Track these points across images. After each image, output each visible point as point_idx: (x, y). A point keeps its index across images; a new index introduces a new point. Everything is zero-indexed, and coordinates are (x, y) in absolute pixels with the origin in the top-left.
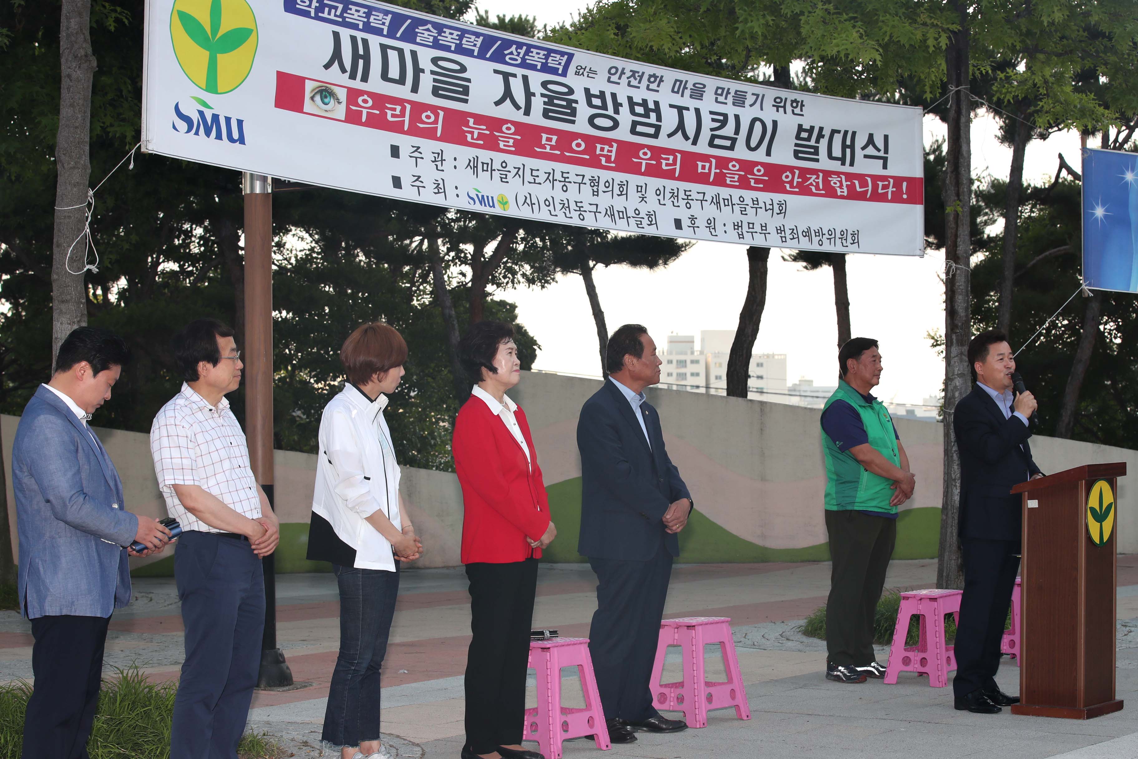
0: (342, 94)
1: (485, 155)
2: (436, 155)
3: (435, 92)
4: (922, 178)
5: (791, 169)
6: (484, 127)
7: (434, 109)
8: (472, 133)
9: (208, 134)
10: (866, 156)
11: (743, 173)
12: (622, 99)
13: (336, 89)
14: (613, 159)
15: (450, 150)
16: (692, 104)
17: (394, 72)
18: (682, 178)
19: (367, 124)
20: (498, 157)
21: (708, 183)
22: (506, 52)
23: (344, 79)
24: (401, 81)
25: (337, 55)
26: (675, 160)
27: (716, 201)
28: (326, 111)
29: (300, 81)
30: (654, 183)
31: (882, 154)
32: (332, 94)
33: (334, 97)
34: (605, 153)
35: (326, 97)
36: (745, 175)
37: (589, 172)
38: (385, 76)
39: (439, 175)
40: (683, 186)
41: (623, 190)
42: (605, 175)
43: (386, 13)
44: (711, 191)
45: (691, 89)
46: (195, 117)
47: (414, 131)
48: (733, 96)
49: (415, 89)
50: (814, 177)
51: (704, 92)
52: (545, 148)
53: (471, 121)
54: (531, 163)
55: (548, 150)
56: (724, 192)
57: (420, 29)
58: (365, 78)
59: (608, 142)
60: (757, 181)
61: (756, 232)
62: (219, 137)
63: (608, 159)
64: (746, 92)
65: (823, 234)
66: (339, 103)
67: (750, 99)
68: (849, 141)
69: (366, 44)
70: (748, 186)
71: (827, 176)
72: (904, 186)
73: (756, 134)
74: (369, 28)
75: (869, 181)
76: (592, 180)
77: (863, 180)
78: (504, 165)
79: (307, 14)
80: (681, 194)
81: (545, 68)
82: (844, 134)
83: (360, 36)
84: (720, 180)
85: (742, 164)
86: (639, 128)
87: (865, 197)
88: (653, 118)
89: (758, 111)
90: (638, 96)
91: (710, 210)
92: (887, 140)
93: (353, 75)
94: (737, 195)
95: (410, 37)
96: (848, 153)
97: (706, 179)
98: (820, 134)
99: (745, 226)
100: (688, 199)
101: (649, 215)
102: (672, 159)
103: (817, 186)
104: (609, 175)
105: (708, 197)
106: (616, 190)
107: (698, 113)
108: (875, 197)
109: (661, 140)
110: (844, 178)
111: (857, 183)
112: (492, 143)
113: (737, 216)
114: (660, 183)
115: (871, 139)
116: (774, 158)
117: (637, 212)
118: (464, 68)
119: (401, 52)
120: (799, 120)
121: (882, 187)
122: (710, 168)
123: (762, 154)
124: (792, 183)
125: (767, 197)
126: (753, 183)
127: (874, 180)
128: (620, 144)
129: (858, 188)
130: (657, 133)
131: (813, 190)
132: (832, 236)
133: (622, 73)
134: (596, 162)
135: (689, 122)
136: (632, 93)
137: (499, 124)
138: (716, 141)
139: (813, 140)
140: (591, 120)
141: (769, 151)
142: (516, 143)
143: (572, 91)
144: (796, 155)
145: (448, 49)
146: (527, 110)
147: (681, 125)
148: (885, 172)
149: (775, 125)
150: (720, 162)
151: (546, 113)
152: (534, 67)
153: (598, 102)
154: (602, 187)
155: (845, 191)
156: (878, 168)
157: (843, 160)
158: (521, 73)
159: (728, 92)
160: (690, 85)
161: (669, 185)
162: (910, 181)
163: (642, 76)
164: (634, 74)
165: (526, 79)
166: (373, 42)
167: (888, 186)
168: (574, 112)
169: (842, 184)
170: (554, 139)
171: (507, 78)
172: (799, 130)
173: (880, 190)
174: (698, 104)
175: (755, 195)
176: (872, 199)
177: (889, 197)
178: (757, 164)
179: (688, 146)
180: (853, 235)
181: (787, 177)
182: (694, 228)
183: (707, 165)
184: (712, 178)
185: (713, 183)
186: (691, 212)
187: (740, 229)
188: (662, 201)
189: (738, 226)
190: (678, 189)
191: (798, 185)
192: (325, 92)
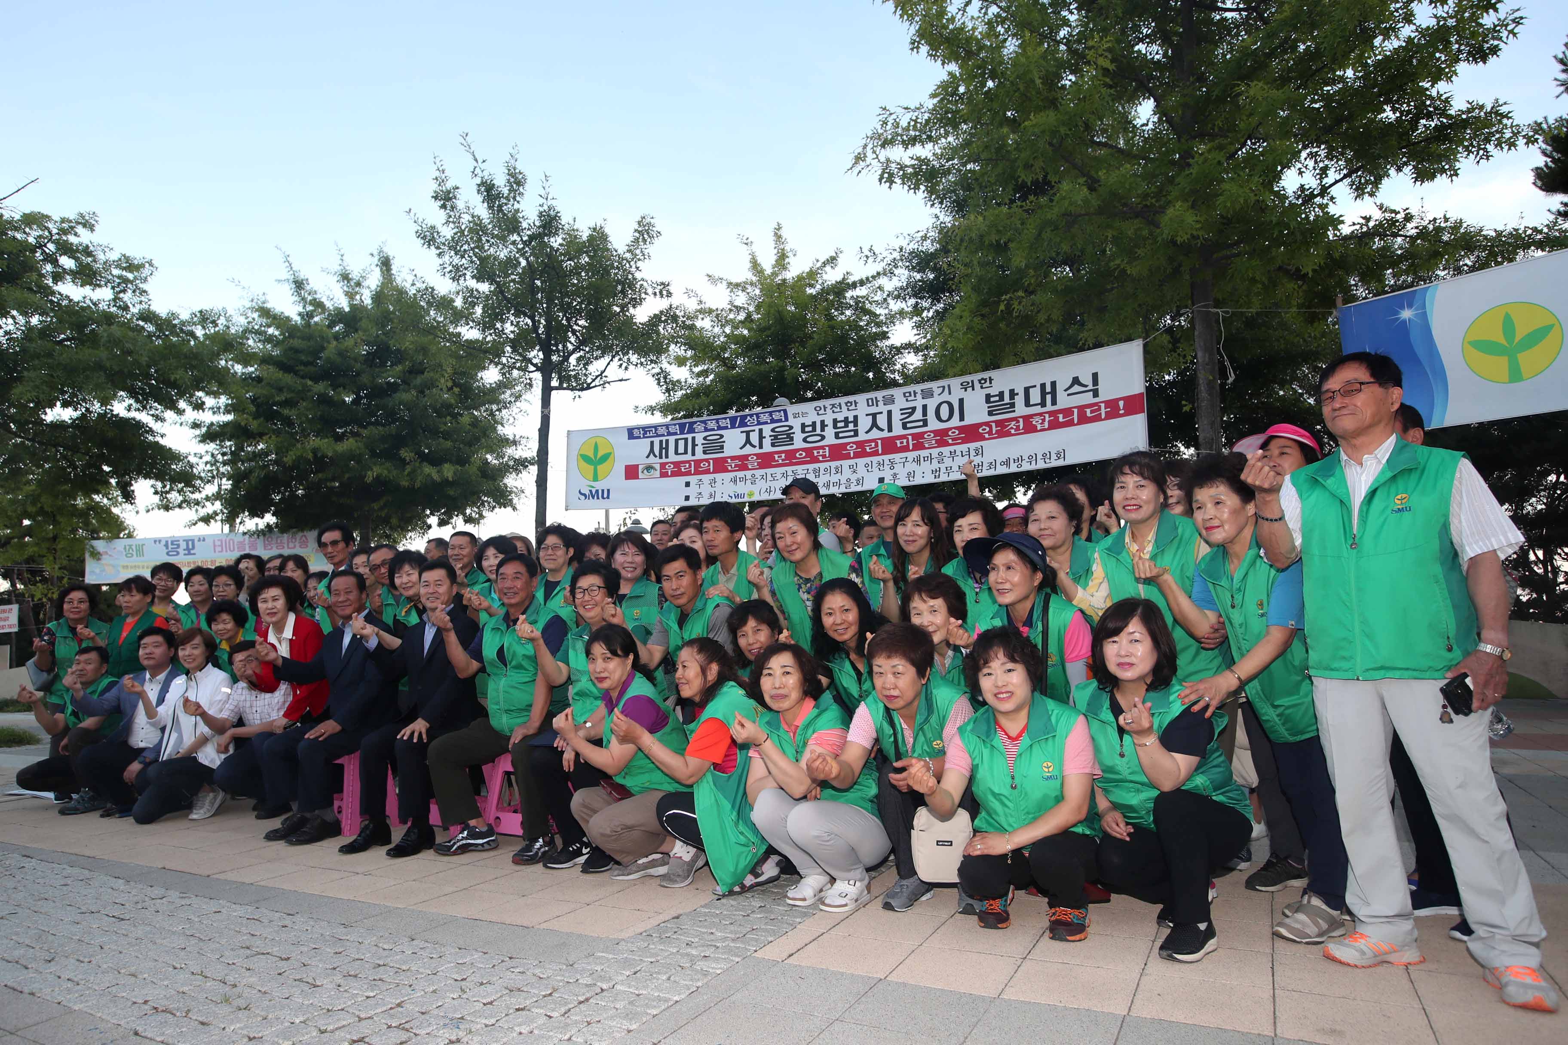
0: (658, 467)
1: (740, 474)
2: (711, 481)
3: (705, 452)
4: (1142, 394)
5: (987, 424)
6: (738, 461)
7: (707, 460)
8: (731, 466)
9: (593, 497)
10: (1069, 395)
11: (939, 438)
12: (829, 422)
13: (653, 465)
14: (827, 455)
15: (719, 476)
16: (884, 409)
17: (681, 449)
18: (884, 453)
19: (671, 476)
20: (748, 474)
21: (908, 451)
22: (746, 421)
23: (658, 460)
24: (686, 452)
25: (652, 450)
26: (877, 445)
27: (918, 461)
29: (636, 467)
30: (861, 461)
31: (1091, 387)
32: (652, 468)
34: (821, 454)
36: (941, 439)
37: (811, 467)
38: (676, 453)
39: (712, 490)
40: (886, 458)
41: (838, 470)
42: (822, 466)
43: (675, 425)
44: (911, 456)
45: (882, 401)
46: (587, 493)
47: (697, 473)
48: (920, 394)
49: (693, 454)
50: (1013, 423)
51: (894, 399)
52: (779, 462)
53: (729, 460)
54: (770, 471)
56: (924, 453)
57: (696, 426)
58: (667, 457)
59: (823, 447)
60: (953, 440)
62: (598, 498)
63: (824, 456)
64: (932, 389)
65: (1022, 460)
67: (937, 391)
68: (1048, 389)
69: (667, 441)
70: (947, 444)
71: (1027, 418)
72: (1121, 403)
73: (945, 412)
74: (669, 434)
75: (1076, 411)
76: (815, 470)
77: (1067, 412)
78: (753, 476)
79: (639, 438)
80: (887, 462)
81: (773, 421)
82: (1043, 386)
83: (664, 439)
84: (919, 446)
85: (936, 432)
86: (841, 435)
87: (1070, 424)
88: (851, 426)
89: (946, 397)
90: (840, 417)
91: (911, 467)
92: (1095, 376)
93: (661, 457)
94: (935, 452)
95: (691, 430)
96: (1049, 397)
97: (905, 449)
98: (1013, 394)
99: (943, 470)
100: (892, 463)
101: (858, 480)
102: (873, 444)
103: (1018, 428)
104: (827, 465)
105: (910, 459)
106: (833, 471)
107: (890, 413)
108: (1084, 420)
109: (862, 437)
110: (1047, 416)
111: (1061, 416)
112: (744, 468)
113: (935, 465)
114: (867, 460)
115: (1076, 381)
116: (968, 421)
117: (848, 480)
118: (722, 436)
119: (686, 440)
120: (987, 391)
121: (1092, 412)
122: (908, 442)
123: (955, 422)
124: (990, 433)
125: (964, 447)
126: (950, 441)
127: (1081, 409)
128: (830, 446)
129: (1061, 419)
130: (856, 434)
131: (1013, 431)
132: (1032, 458)
133: (825, 408)
134: (815, 460)
135: (882, 421)
136: (835, 416)
137: (745, 458)
138: (909, 425)
139: (1007, 400)
140: (805, 440)
141: (962, 418)
142: (759, 464)
143: (791, 428)
144: (990, 413)
145: (713, 430)
146: (761, 447)
147: (874, 425)
148: (1096, 400)
149: (961, 401)
150: (915, 436)
151: (773, 445)
152: (766, 423)
153: (810, 429)
154: (822, 472)
155: (1046, 425)
156: (1088, 399)
157: (1043, 404)
158: (757, 428)
159: (915, 393)
160: (880, 398)
161: (875, 459)
162: (1127, 399)
163: (840, 405)
164: (833, 406)
165: (761, 431)
166: (672, 439)
167: (1099, 409)
168: (792, 439)
169: (1044, 420)
170: (783, 455)
171: (748, 433)
172: (988, 397)
173: (1089, 414)
174: (889, 407)
175: (952, 448)
176: (1078, 424)
177: (1103, 416)
178: (950, 429)
179: (886, 434)
180: (1058, 454)
181: (984, 430)
183: (905, 441)
184: (911, 448)
185: (912, 450)
186: (893, 471)
187: (937, 473)
188: (870, 470)
189: (936, 470)
190: (883, 460)
191: (997, 432)
192: (649, 468)
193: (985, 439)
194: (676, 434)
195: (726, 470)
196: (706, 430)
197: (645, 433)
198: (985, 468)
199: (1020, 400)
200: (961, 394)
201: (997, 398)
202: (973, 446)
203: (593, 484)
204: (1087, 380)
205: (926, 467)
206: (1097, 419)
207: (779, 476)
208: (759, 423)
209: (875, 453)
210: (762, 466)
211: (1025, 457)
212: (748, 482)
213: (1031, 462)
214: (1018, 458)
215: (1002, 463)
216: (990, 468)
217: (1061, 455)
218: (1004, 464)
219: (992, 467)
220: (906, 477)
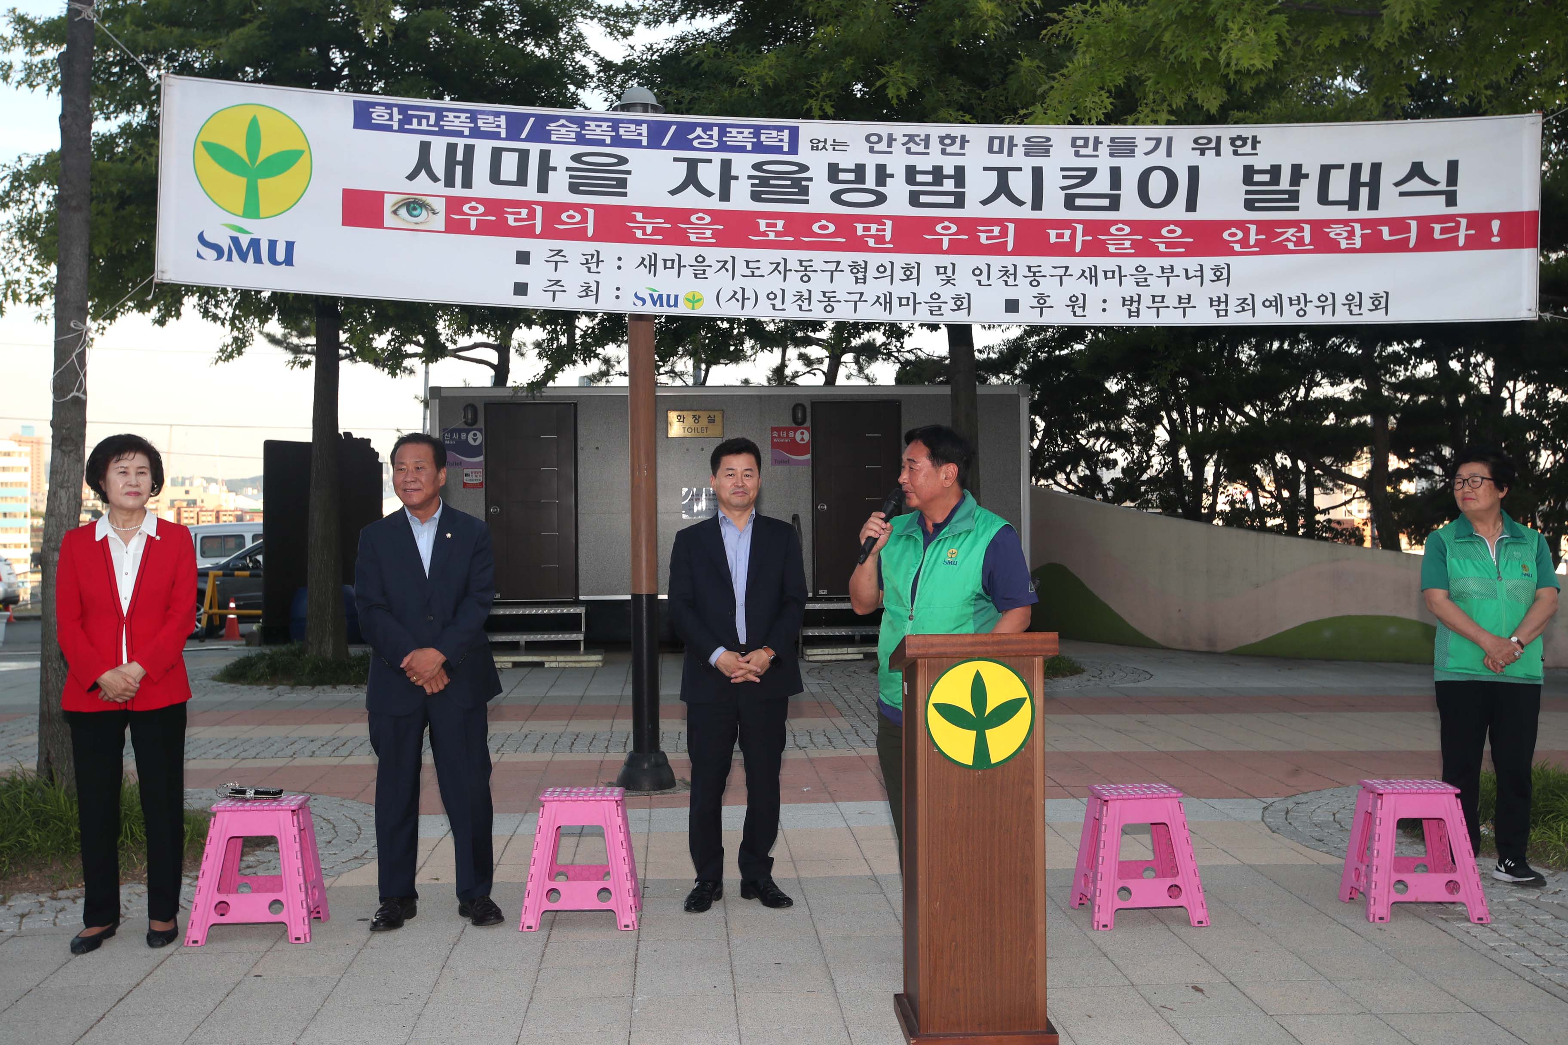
0: (440, 205)
1: (667, 251)
2: (589, 257)
3: (575, 189)
4: (1535, 212)
5: (1241, 225)
6: (662, 221)
7: (580, 208)
8: (644, 229)
9: (243, 257)
10: (1402, 194)
11: (1140, 237)
12: (897, 168)
13: (429, 200)
14: (888, 238)
15: (609, 250)
16: (1027, 162)
17: (510, 174)
18: (1018, 251)
19: (477, 232)
20: (689, 254)
21: (1073, 254)
22: (691, 137)
23: (440, 188)
24: (522, 182)
25: (424, 164)
26: (1004, 233)
27: (1092, 276)
28: (416, 223)
29: (378, 197)
30: (966, 263)
31: (1442, 186)
32: (423, 205)
33: (427, 209)
34: (873, 232)
35: (415, 209)
36: (1145, 240)
37: (847, 258)
38: (496, 179)
39: (591, 279)
40: (1022, 262)
41: (910, 273)
42: (874, 259)
43: (497, 114)
44: (1077, 264)
45: (1024, 145)
46: (225, 244)
47: (549, 233)
48: (1108, 146)
49: (542, 189)
50: (1292, 231)
51: (1051, 146)
52: (768, 236)
53: (639, 216)
54: (743, 254)
55: (772, 236)
56: (1104, 263)
57: (552, 126)
58: (467, 184)
59: (879, 220)
60: (1168, 245)
61: (1167, 307)
62: (258, 260)
63: (880, 239)
64: (1134, 138)
65: (1306, 302)
66: (434, 213)
67: (1143, 146)
68: (1365, 177)
69: (469, 150)
70: (1154, 252)
71: (1319, 226)
72: (1496, 225)
73: (1158, 186)
74: (476, 133)
75: (1414, 225)
76: (854, 266)
77: (1399, 225)
78: (700, 259)
79: (388, 128)
80: (1022, 271)
81: (759, 148)
82: (1356, 169)
83: (461, 142)
84: (1094, 248)
85: (1136, 226)
86: (923, 199)
87: (1401, 246)
88: (949, 185)
89: (1159, 158)
90: (924, 163)
91: (1076, 286)
92: (1453, 167)
93: (450, 182)
94: (1129, 265)
95: (540, 133)
96: (1364, 192)
97: (1066, 250)
98: (1298, 174)
99: (1146, 301)
100: (1035, 276)
101: (957, 299)
102: (997, 230)
103: (1300, 241)
104: (884, 258)
105: (1075, 271)
106: (899, 274)
107: (1037, 173)
108: (1426, 243)
109: (972, 209)
110: (1357, 227)
111: (1385, 230)
112: (677, 237)
113: (1130, 288)
114: (980, 261)
115: (1417, 170)
116: (1203, 213)
117: (935, 297)
118: (623, 161)
119: (524, 156)
120: (1247, 161)
121: (1443, 231)
122: (1073, 236)
123: (1177, 210)
124: (1244, 242)
125: (1192, 263)
126: (1162, 248)
127: (1425, 222)
128: (897, 220)
129: (1386, 236)
130: (960, 201)
131: (1291, 246)
132: (1326, 301)
133: (891, 139)
134: (858, 245)
135: (1021, 185)
136: (912, 160)
137: (684, 214)
138: (1079, 202)
139: (1285, 183)
140: (836, 197)
141: (1191, 205)
142: (715, 233)
143: (804, 168)
144: (1249, 205)
145: (601, 143)
146: (725, 195)
147: (1003, 188)
148: (1451, 210)
149: (1194, 172)
150: (1091, 227)
151: (756, 196)
152: (742, 149)
153: (851, 176)
154: (872, 272)
155: (1358, 243)
156: (1436, 206)
157: (1353, 203)
158: (717, 157)
159: (1097, 141)
160: (1020, 140)
161: (997, 262)
162: (1507, 218)
163: (928, 137)
164: (911, 138)
165: (726, 165)
166: (483, 149)
167: (1457, 228)
168: (805, 191)
169: (1351, 234)
170: (780, 224)
171: (692, 165)
172: (1249, 173)
173: (1437, 235)
174: (1037, 162)
175: (1166, 262)
176: (1417, 249)
177: (1461, 242)
178: (1167, 223)
179: (1026, 212)
180: (1376, 298)
181: (1233, 235)
182: (1042, 309)
183: (1067, 233)
184: (1078, 248)
185: (1082, 254)
186: (1039, 290)
187: (1135, 305)
188: (984, 281)
189: (1132, 301)
190: (1015, 266)
191: (1258, 242)
192: (413, 205)
193: (1231, 252)
194: (495, 136)
195: (631, 239)
196: (581, 140)
197: (407, 119)
198: (1232, 308)
199: (1308, 189)
200: (1195, 159)
201: (1266, 178)
202: (1209, 262)
203: (245, 223)
204: (1437, 171)
205: (1108, 288)
206: (1450, 245)
207: (766, 268)
208: (723, 147)
209: (999, 249)
210: (722, 240)
211: (1312, 296)
212: (687, 272)
213: (1323, 307)
214: (1299, 297)
215: (1267, 304)
216: (1243, 310)
217: (1380, 301)
218: (1271, 305)
219: (1246, 307)
220: (1068, 306)
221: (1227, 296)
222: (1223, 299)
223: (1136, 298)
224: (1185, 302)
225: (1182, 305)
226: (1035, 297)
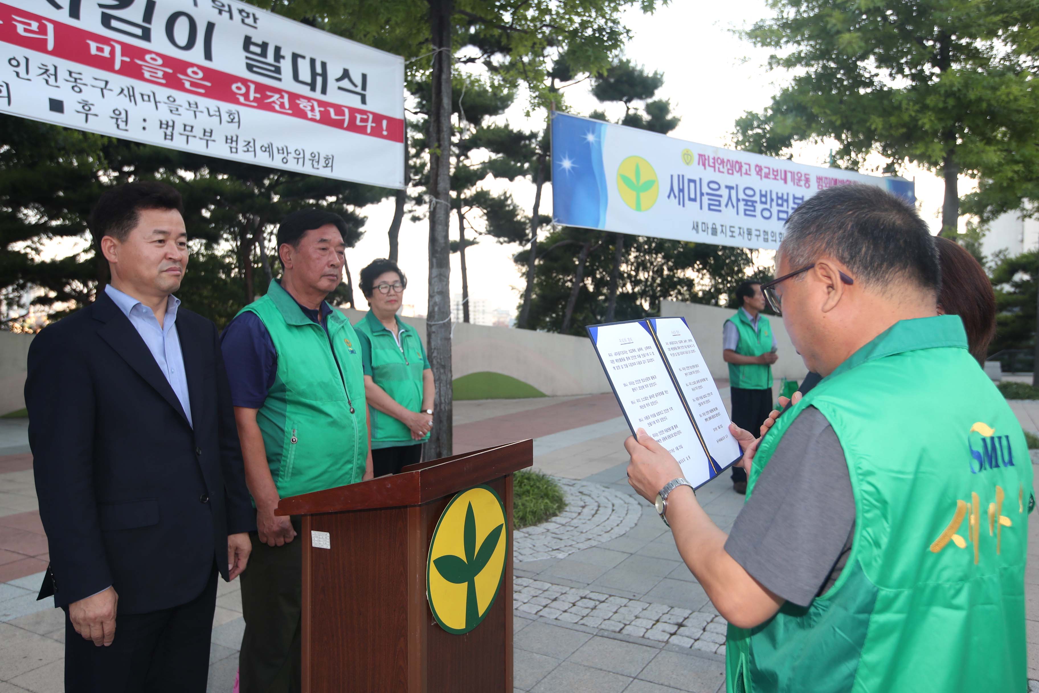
4: (402, 120)
5: (244, 81)
10: (340, 88)
11: (170, 71)
18: (60, 54)
21: (113, 69)
26: (43, 30)
27: (132, 96)
31: (359, 90)
36: (174, 74)
40: (66, 64)
44: (117, 81)
50: (277, 96)
56: (140, 87)
60: (193, 84)
61: (195, 137)
65: (288, 153)
68: (318, 69)
70: (179, 86)
71: (293, 97)
72: (384, 123)
73: (181, 30)
75: (346, 111)
77: (339, 109)
80: (64, 74)
82: (313, 61)
84: (132, 70)
85: (168, 61)
87: (340, 125)
89: (186, 3)
91: (117, 101)
92: (364, 78)
94: (162, 92)
96: (319, 80)
97: (106, 65)
98: (278, 54)
99: (179, 128)
100: (78, 80)
102: (37, 26)
103: (282, 105)
105: (116, 87)
108: (353, 127)
110: (316, 104)
111: (332, 111)
113: (164, 114)
114: (17, 51)
115: (346, 74)
116: (216, 64)
120: (250, 32)
121: (360, 120)
122: (112, 53)
123: (197, 56)
124: (246, 96)
125: (210, 103)
126: (187, 85)
127: (352, 112)
129: (331, 115)
131: (277, 108)
132: (300, 156)
138: (114, 23)
139: (271, 58)
141: (207, 55)
144: (249, 68)
148: (364, 107)
149: (210, 27)
150: (127, 49)
155: (317, 116)
156: (354, 102)
157: (312, 86)
161: (37, 56)
162: (390, 120)
167: (367, 120)
169: (313, 108)
172: (248, 42)
173: (358, 122)
175: (192, 98)
176: (349, 129)
177: (369, 130)
178: (191, 65)
179: (64, 17)
180: (327, 159)
181: (239, 88)
182: (87, 115)
183: (107, 49)
184: (117, 66)
185: (120, 72)
186: (80, 97)
187: (170, 129)
188: (23, 73)
189: (167, 124)
190: (56, 68)
191: (256, 99)
193: (237, 102)
198: (240, 147)
199: (286, 68)
200: (212, 15)
201: (259, 50)
202: (224, 106)
204: (357, 78)
205: (146, 110)
206: (361, 130)
209: (39, 45)
211: (291, 150)
213: (298, 159)
214: (283, 149)
215: (263, 149)
216: (248, 151)
217: (329, 162)
218: (265, 151)
219: (250, 149)
220: (112, 118)
221: (237, 137)
222: (234, 139)
223: (171, 123)
224: (208, 134)
225: (206, 138)
226: (80, 103)
